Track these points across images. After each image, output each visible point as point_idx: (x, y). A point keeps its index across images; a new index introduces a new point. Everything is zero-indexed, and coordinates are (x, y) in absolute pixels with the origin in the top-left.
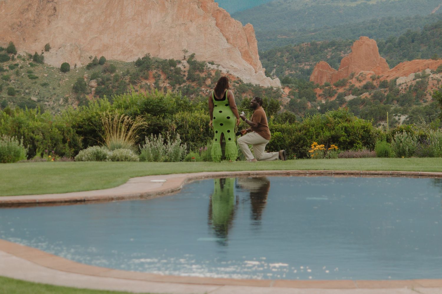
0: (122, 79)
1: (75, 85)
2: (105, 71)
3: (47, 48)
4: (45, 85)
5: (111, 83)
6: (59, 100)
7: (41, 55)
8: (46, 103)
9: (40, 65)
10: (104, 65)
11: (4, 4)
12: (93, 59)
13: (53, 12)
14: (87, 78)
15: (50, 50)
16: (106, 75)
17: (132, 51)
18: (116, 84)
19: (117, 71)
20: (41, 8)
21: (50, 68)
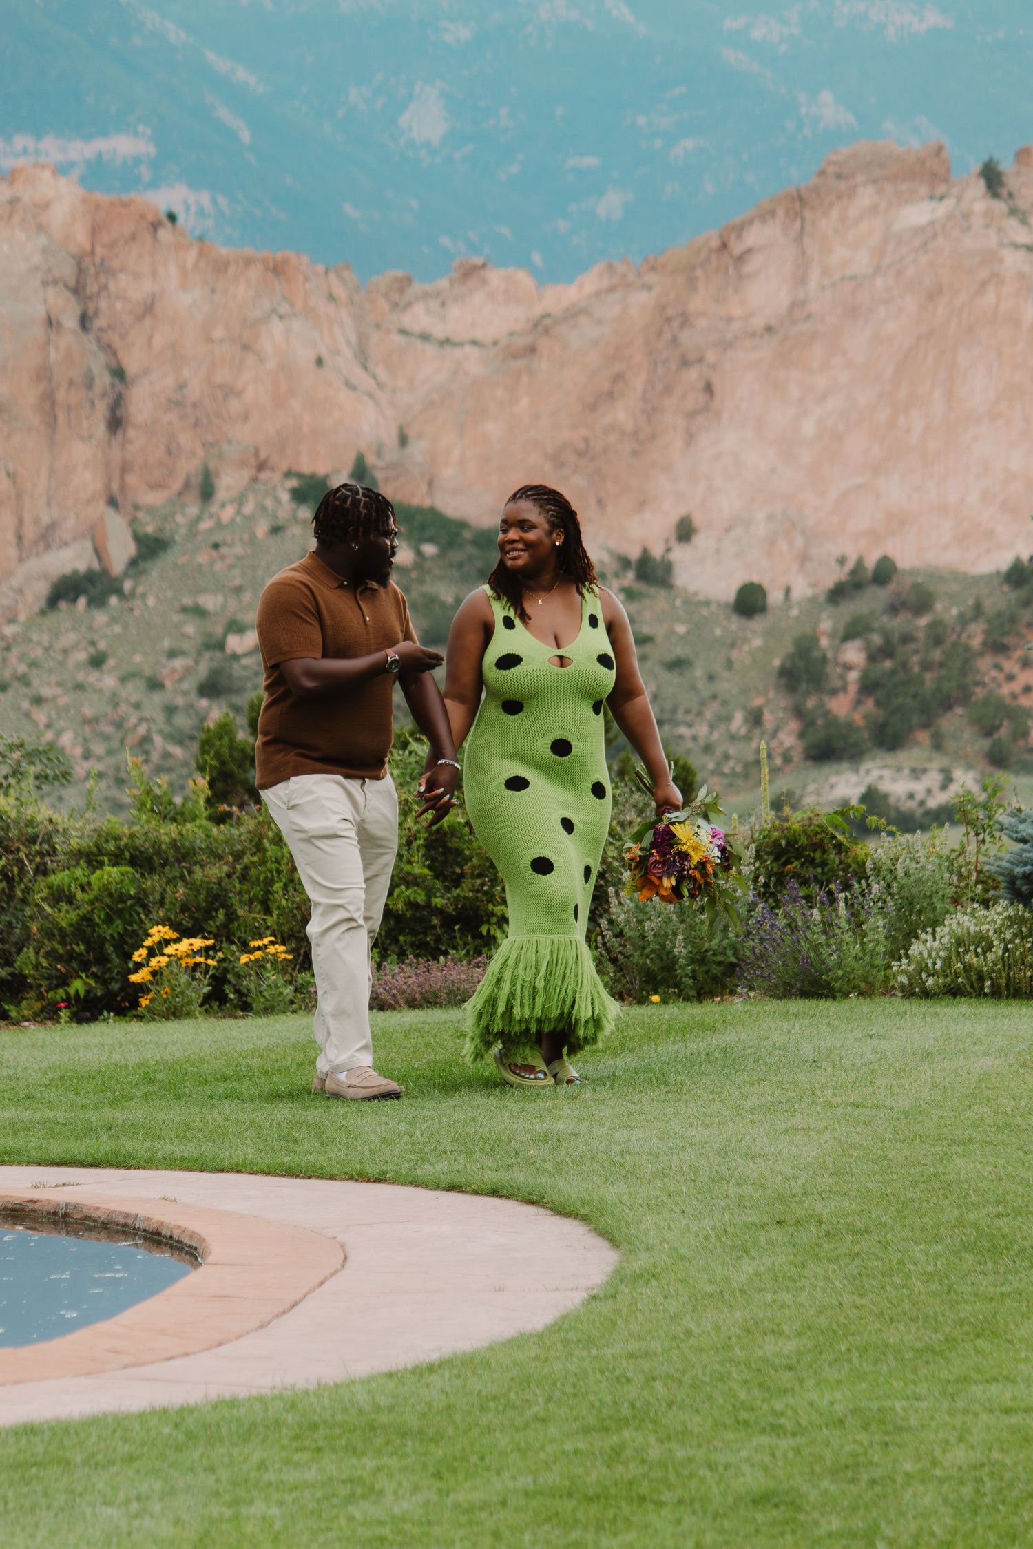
0: (954, 637)
1: (788, 665)
2: (894, 609)
3: (685, 531)
4: (677, 665)
5: (916, 652)
6: (728, 719)
7: (663, 557)
8: (683, 730)
9: (662, 594)
10: (892, 587)
11: (525, 379)
12: (850, 565)
13: (702, 398)
14: (832, 636)
15: (698, 539)
16: (897, 624)
17: (990, 534)
18: (937, 655)
19: (939, 606)
20: (659, 386)
21: (694, 604)
